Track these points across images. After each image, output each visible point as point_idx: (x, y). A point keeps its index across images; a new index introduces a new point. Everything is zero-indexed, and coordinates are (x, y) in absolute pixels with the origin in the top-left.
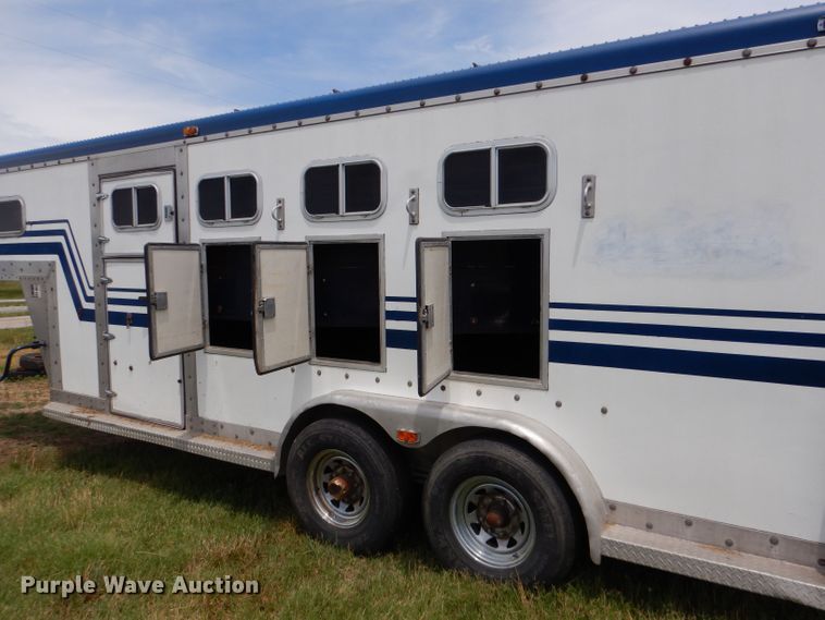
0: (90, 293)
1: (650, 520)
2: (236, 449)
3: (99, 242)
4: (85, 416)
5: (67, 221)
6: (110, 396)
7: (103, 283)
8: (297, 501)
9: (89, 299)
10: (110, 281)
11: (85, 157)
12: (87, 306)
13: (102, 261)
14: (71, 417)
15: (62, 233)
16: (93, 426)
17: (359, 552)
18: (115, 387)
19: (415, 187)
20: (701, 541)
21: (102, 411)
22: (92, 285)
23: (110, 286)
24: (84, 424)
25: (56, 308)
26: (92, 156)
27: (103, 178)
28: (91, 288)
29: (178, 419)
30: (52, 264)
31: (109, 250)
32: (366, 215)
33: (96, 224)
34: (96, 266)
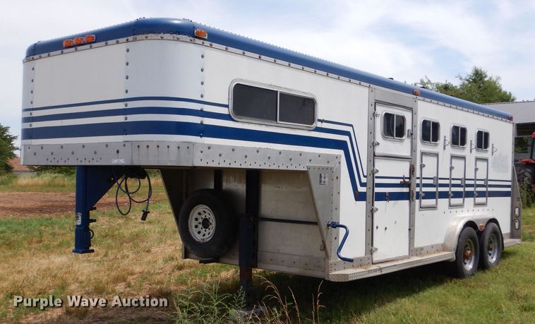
0: (364, 180)
2: (428, 257)
3: (373, 145)
5: (351, 126)
6: (373, 252)
7: (373, 173)
9: (363, 185)
10: (378, 171)
11: (368, 85)
12: (361, 189)
13: (373, 156)
15: (347, 133)
18: (376, 244)
22: (365, 175)
23: (377, 175)
26: (372, 86)
27: (377, 102)
28: (365, 176)
30: (339, 157)
31: (378, 150)
33: (371, 132)
34: (369, 161)
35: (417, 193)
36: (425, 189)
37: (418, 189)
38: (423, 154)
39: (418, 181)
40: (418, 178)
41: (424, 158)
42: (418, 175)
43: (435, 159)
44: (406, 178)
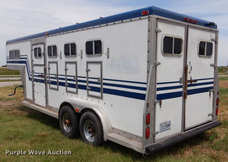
0: (31, 74)
1: (119, 132)
3: (32, 61)
4: (28, 104)
5: (27, 55)
6: (34, 100)
8: (61, 125)
9: (31, 75)
10: (34, 71)
12: (31, 77)
13: (33, 65)
14: (26, 104)
15: (26, 58)
16: (30, 107)
17: (70, 138)
18: (35, 97)
19: (82, 50)
20: (126, 137)
21: (33, 103)
22: (31, 72)
23: (34, 72)
24: (28, 106)
25: (25, 77)
26: (31, 40)
27: (33, 45)
29: (45, 106)
30: (25, 66)
31: (34, 63)
32: (74, 56)
33: (32, 56)
34: (32, 67)
35: (48, 81)
36: (51, 80)
37: (48, 79)
38: (49, 62)
39: (48, 75)
40: (48, 74)
41: (50, 64)
42: (48, 73)
43: (56, 65)
44: (43, 74)
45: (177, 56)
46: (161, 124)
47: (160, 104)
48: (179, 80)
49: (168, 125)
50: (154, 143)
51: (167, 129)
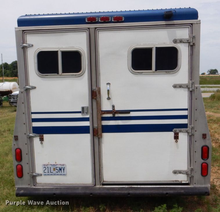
45: (71, 76)
46: (44, 165)
47: (42, 139)
48: (80, 110)
49: (60, 169)
50: (34, 186)
51: (59, 173)
